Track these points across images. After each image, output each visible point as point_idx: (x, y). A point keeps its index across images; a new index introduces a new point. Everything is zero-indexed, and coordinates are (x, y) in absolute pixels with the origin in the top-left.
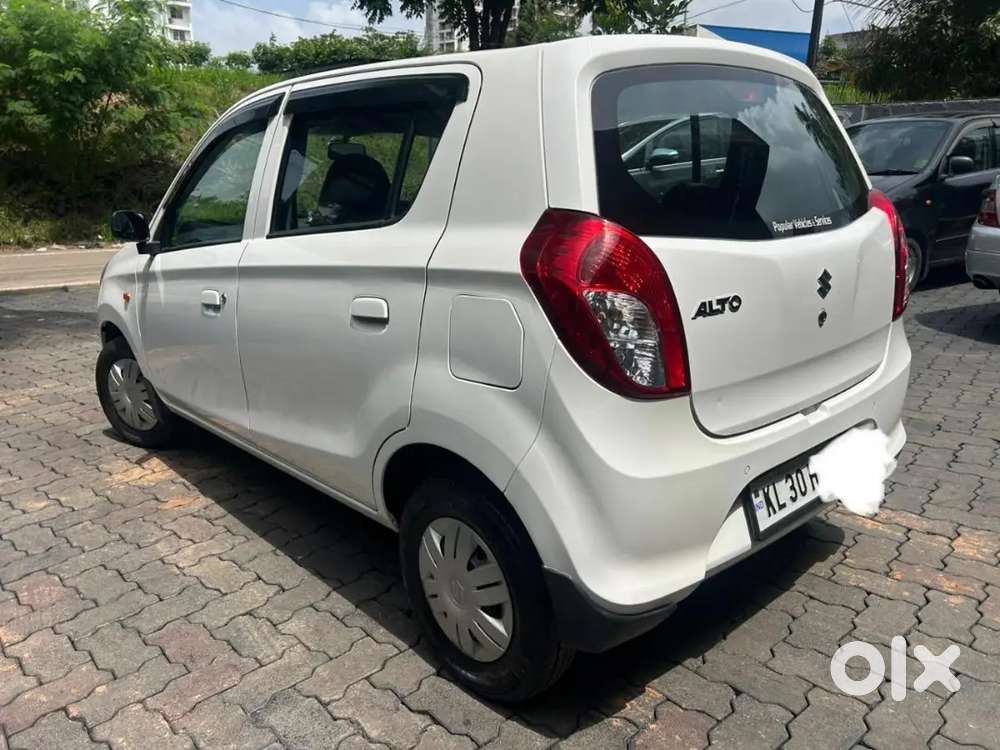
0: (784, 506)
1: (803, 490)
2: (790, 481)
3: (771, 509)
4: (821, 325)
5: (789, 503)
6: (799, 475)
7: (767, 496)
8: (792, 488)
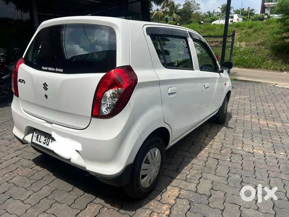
0: (41, 142)
1: (47, 144)
2: (45, 138)
3: (37, 139)
4: (47, 98)
5: (42, 142)
6: (49, 140)
7: (38, 136)
8: (45, 140)
